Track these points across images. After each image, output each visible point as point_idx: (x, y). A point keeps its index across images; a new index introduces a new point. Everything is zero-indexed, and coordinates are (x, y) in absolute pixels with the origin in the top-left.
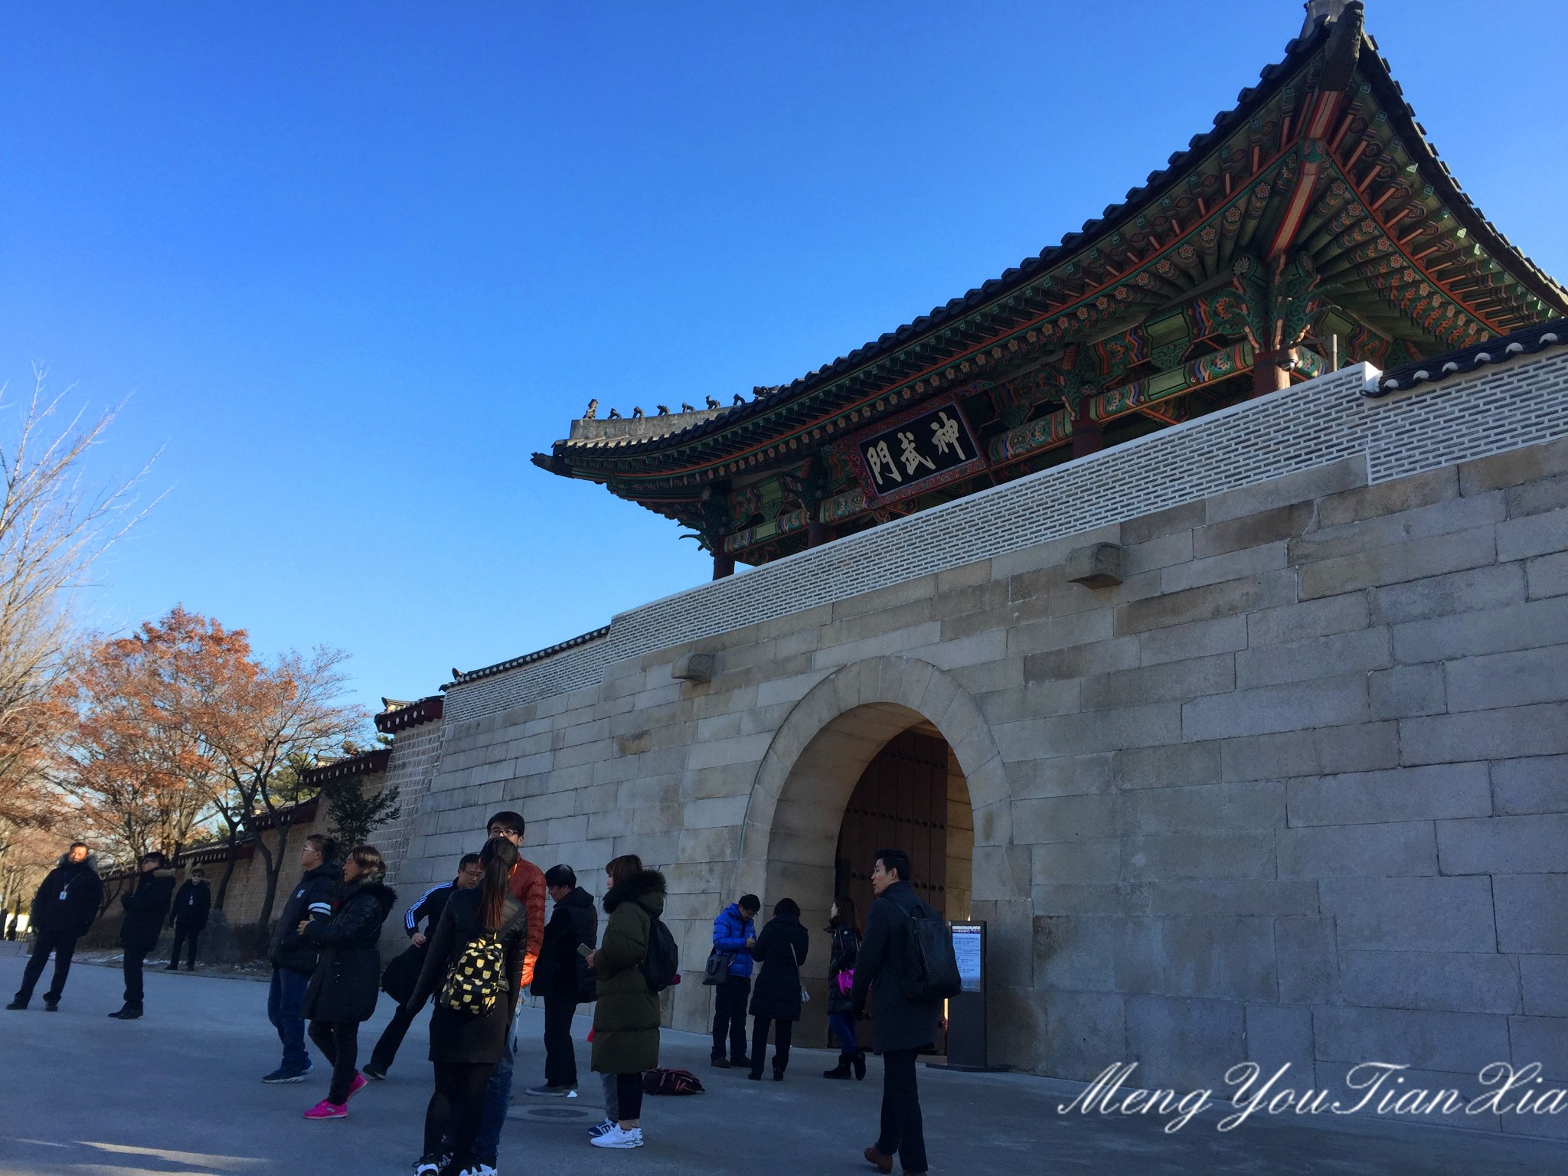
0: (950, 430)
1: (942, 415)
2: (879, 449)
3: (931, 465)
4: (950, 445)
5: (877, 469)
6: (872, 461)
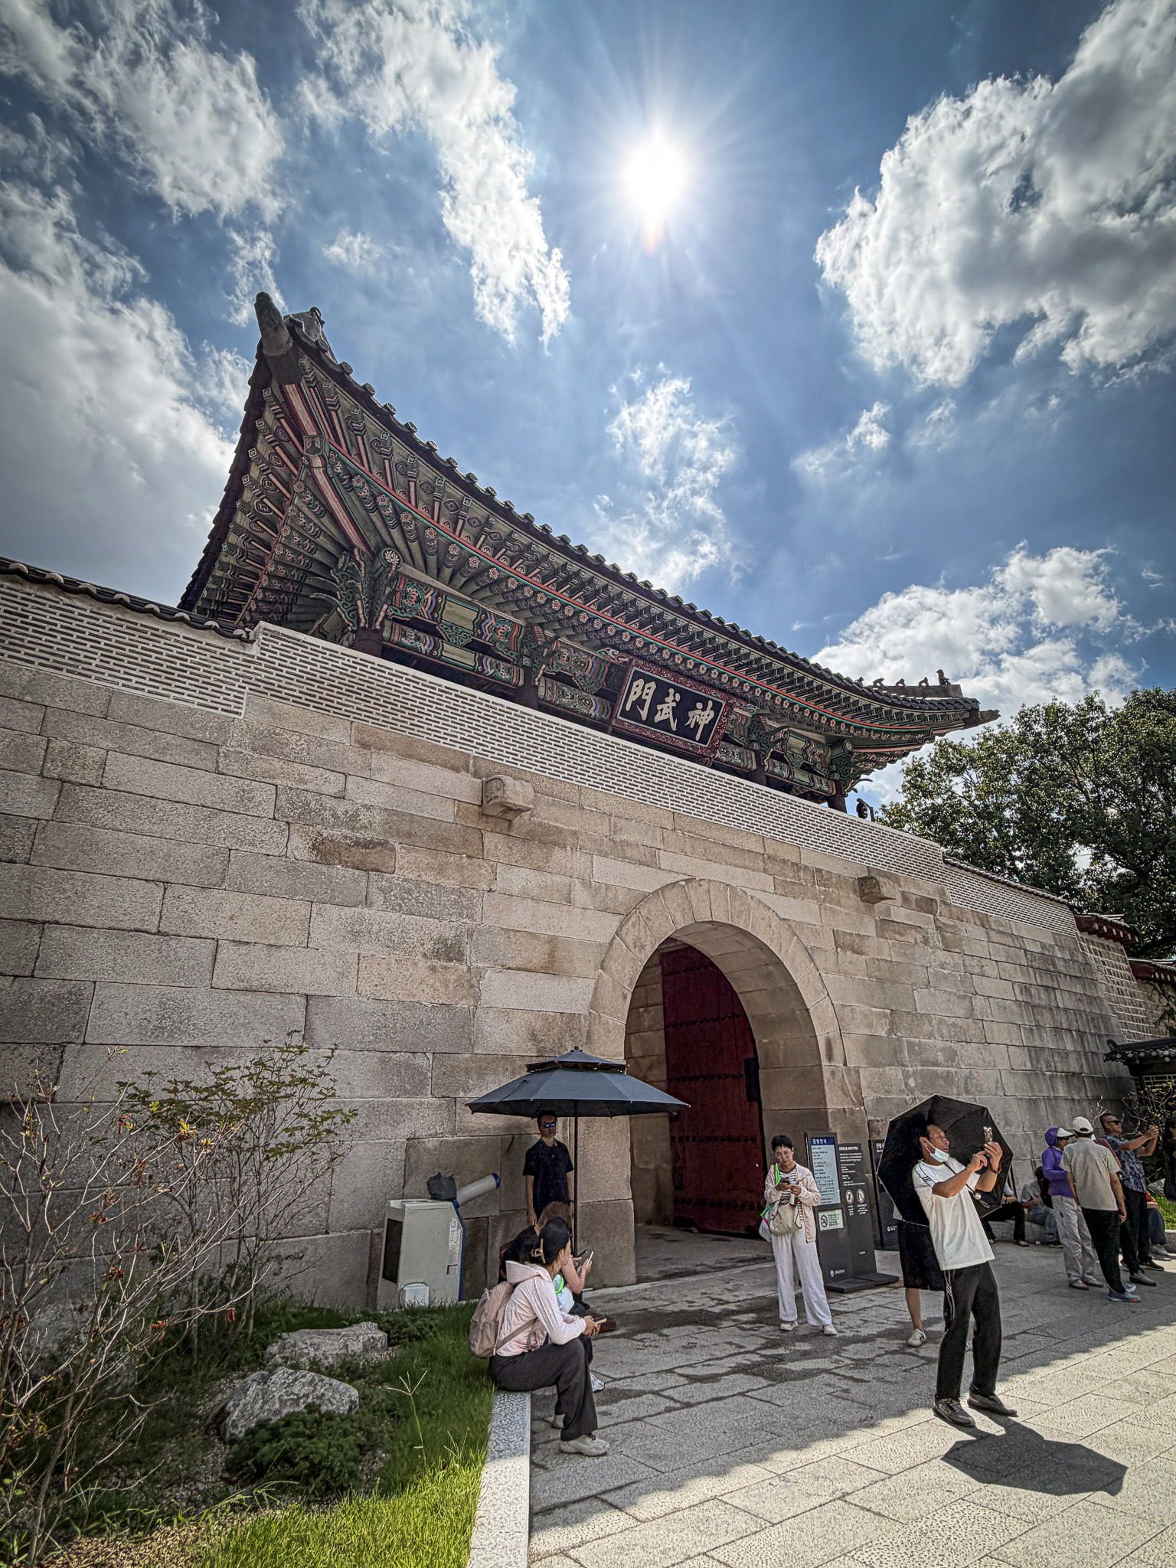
0: (706, 717)
3: (674, 726)
6: (634, 689)
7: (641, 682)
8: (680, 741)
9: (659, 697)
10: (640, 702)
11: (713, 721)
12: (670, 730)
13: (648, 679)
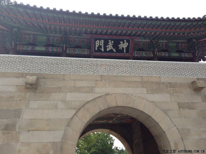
0: (125, 45)
1: (125, 41)
2: (101, 41)
3: (115, 51)
4: (123, 48)
5: (97, 46)
6: (96, 43)
7: (98, 41)
8: (118, 54)
9: (106, 43)
10: (100, 47)
11: (128, 46)
12: (113, 52)
13: (100, 40)
